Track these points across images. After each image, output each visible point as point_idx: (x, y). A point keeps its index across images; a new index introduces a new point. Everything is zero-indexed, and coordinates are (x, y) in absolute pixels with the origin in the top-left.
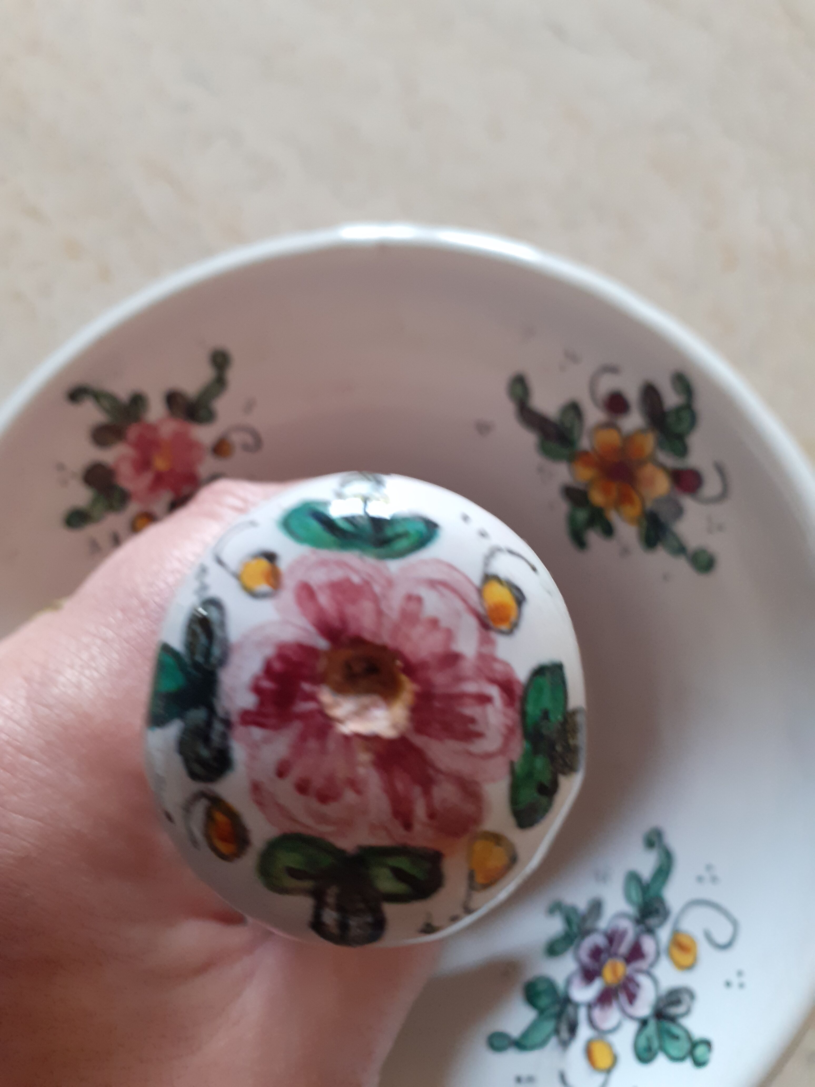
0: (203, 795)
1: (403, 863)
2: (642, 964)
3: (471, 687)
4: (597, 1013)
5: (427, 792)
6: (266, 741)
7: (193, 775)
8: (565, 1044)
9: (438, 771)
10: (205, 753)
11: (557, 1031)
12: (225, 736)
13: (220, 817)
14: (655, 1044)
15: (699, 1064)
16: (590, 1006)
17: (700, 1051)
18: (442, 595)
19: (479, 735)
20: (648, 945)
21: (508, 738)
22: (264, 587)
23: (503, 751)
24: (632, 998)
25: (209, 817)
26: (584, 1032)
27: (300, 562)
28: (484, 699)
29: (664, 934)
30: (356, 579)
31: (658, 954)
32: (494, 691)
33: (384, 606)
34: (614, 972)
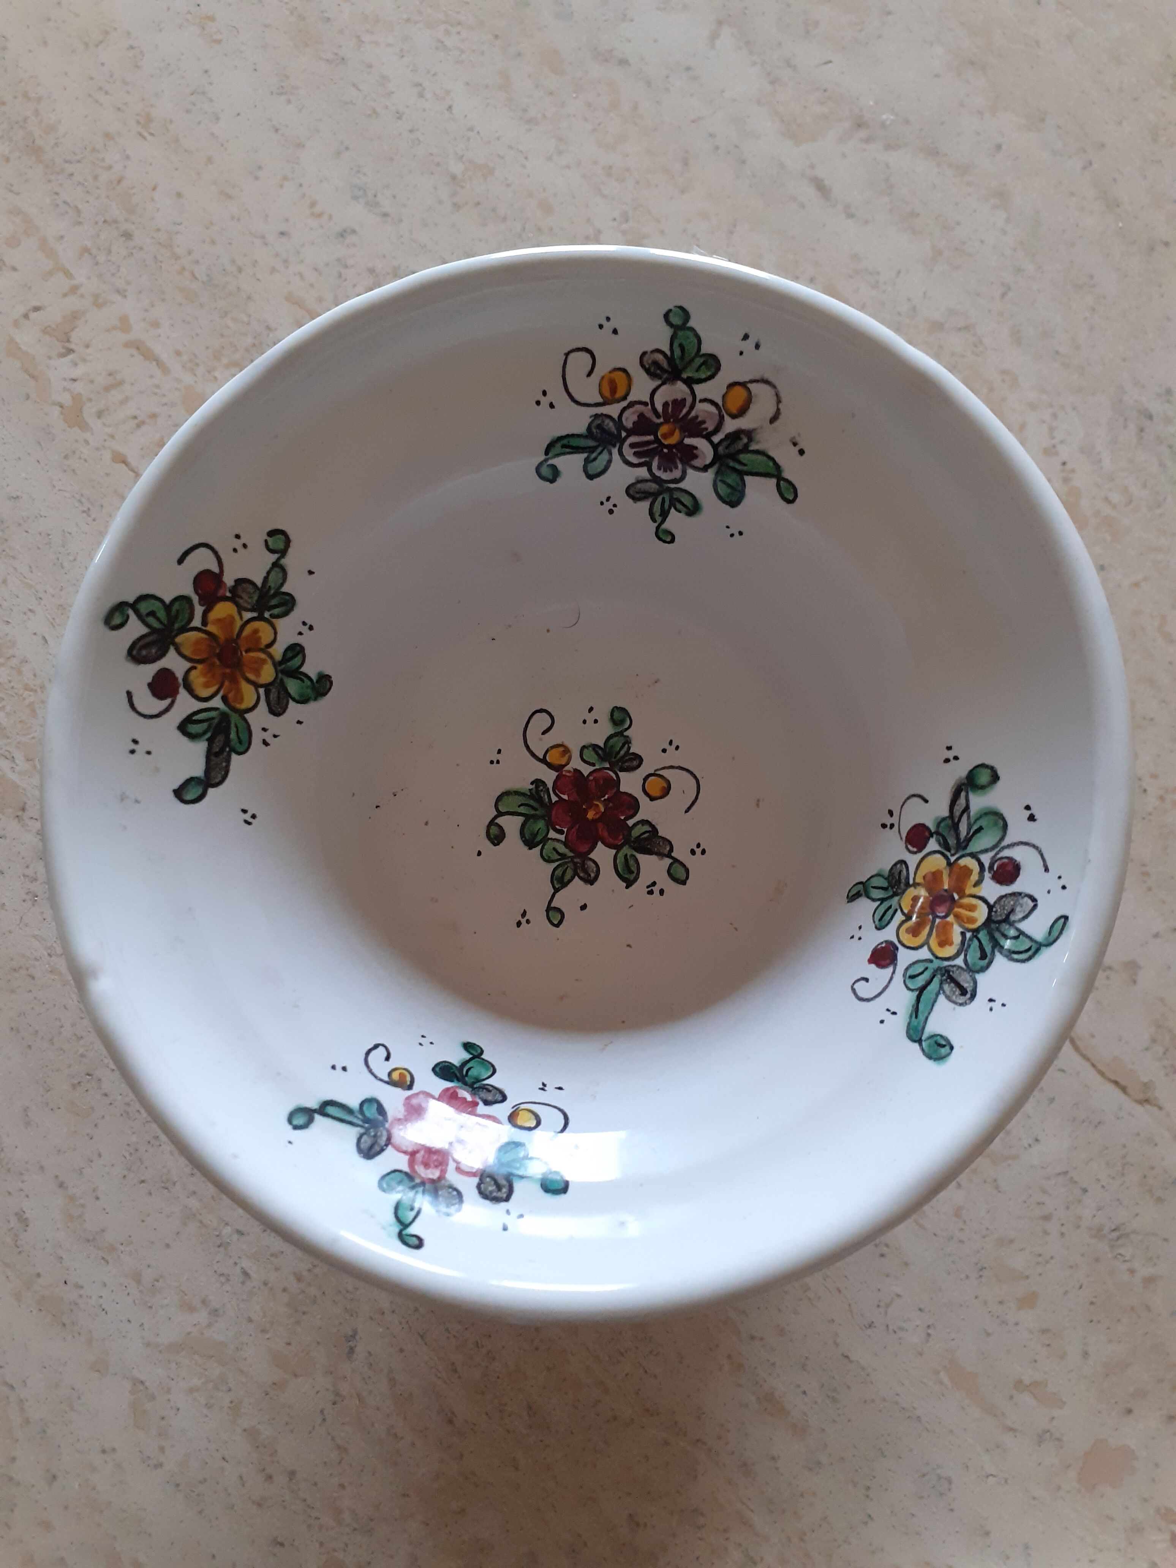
2: (647, 411)
4: (710, 426)
8: (749, 434)
11: (746, 449)
14: (699, 361)
15: (685, 313)
16: (708, 437)
17: (676, 320)
20: (629, 419)
24: (679, 404)
26: (730, 425)
29: (613, 410)
31: (632, 404)
34: (671, 434)
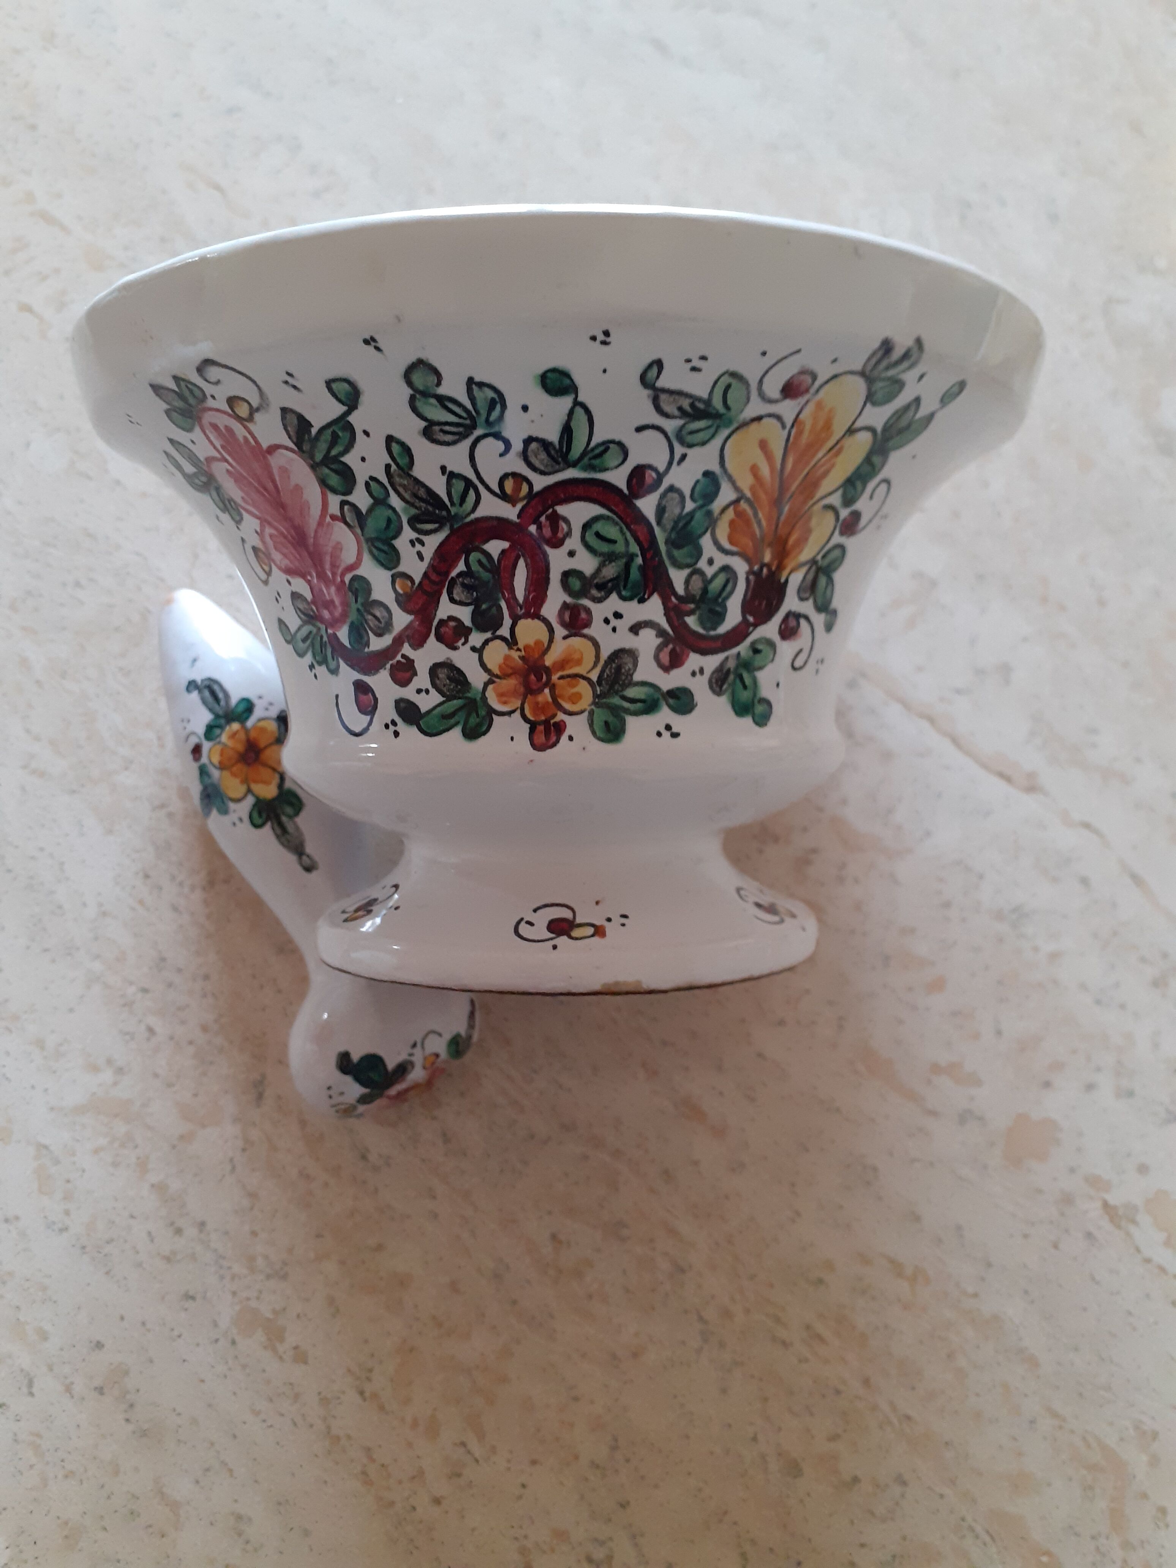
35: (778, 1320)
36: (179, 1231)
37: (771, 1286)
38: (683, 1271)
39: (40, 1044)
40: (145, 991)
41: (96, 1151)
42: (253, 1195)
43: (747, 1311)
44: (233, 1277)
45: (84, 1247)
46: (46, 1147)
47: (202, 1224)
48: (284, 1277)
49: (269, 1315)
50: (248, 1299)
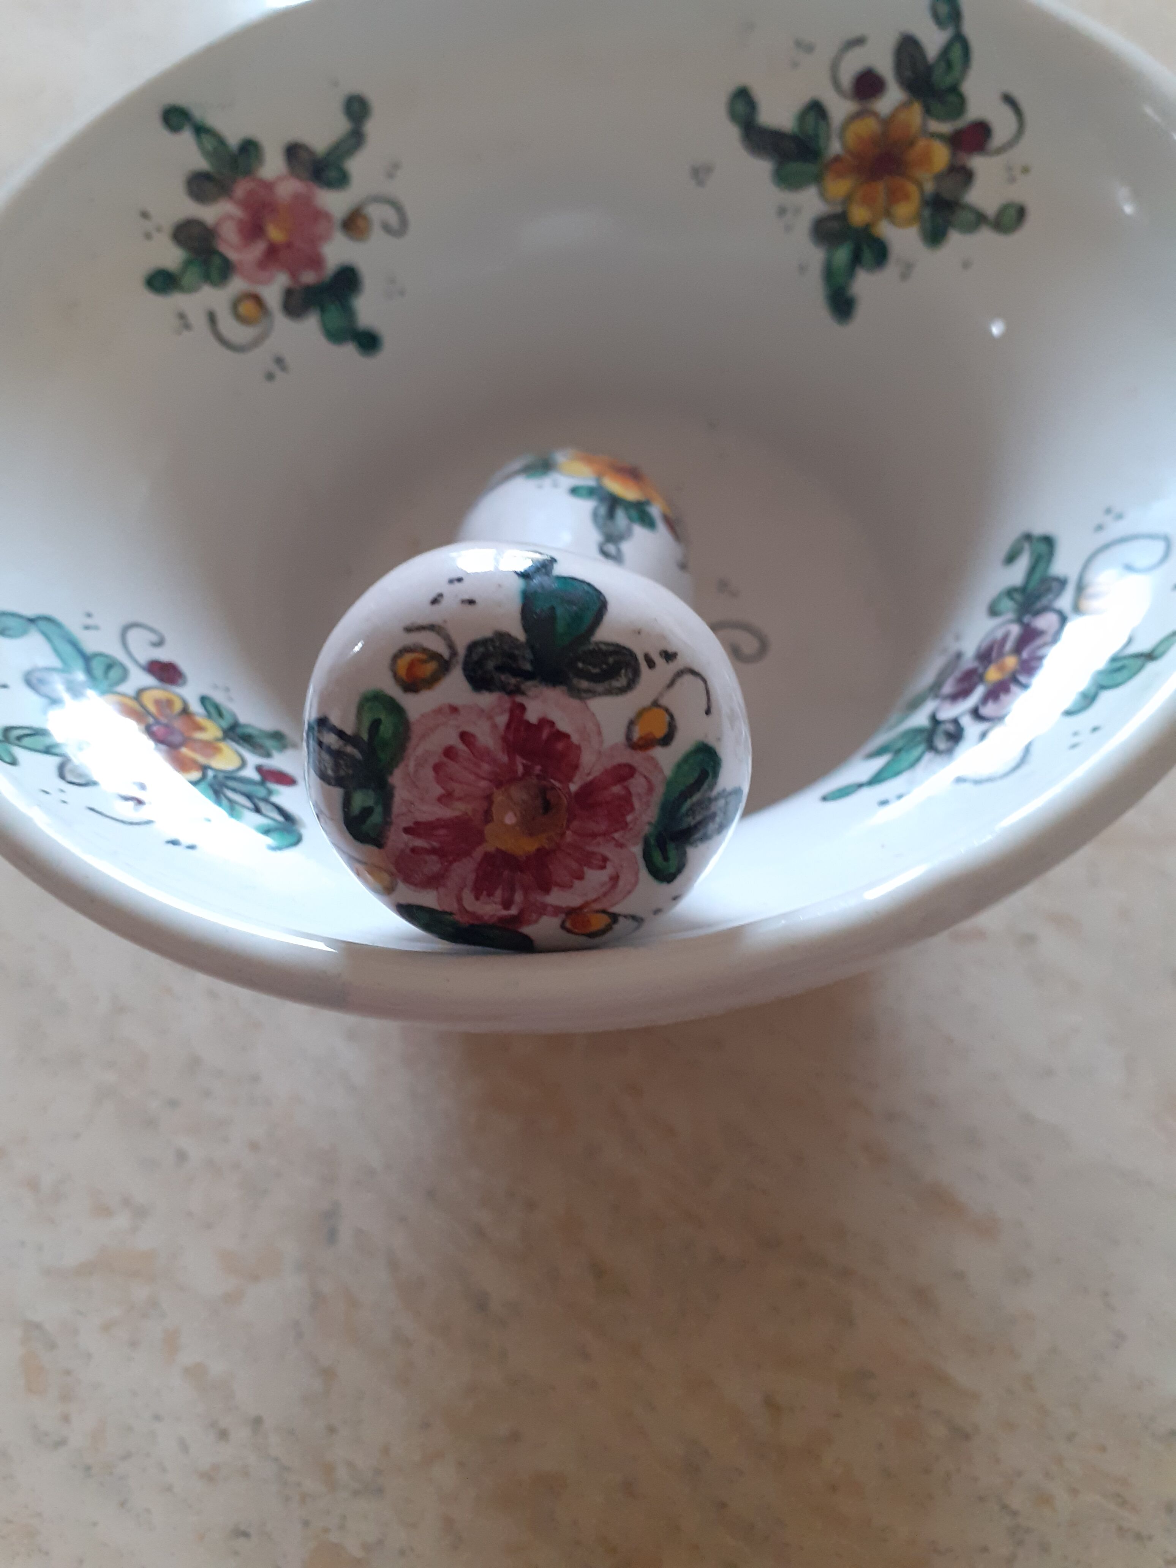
0: (454, 653)
1: (376, 818)
3: (518, 897)
5: (433, 851)
6: (495, 726)
7: (472, 647)
9: (451, 863)
10: (491, 665)
12: (503, 688)
13: (431, 667)
18: (603, 885)
19: (477, 898)
21: (473, 914)
22: (636, 735)
23: (463, 910)
25: (434, 656)
27: (656, 766)
28: (507, 905)
30: (629, 818)
32: (513, 911)
33: (600, 839)
35: (1123, 1502)
36: (223, 1435)
37: (1103, 1449)
38: (967, 1437)
39: (33, 1184)
40: (173, 1103)
41: (107, 1327)
42: (328, 1374)
43: (1074, 1492)
44: (304, 1498)
45: (88, 1468)
46: (37, 1326)
47: (257, 1422)
48: (380, 1491)
49: (358, 1553)
50: (326, 1530)
